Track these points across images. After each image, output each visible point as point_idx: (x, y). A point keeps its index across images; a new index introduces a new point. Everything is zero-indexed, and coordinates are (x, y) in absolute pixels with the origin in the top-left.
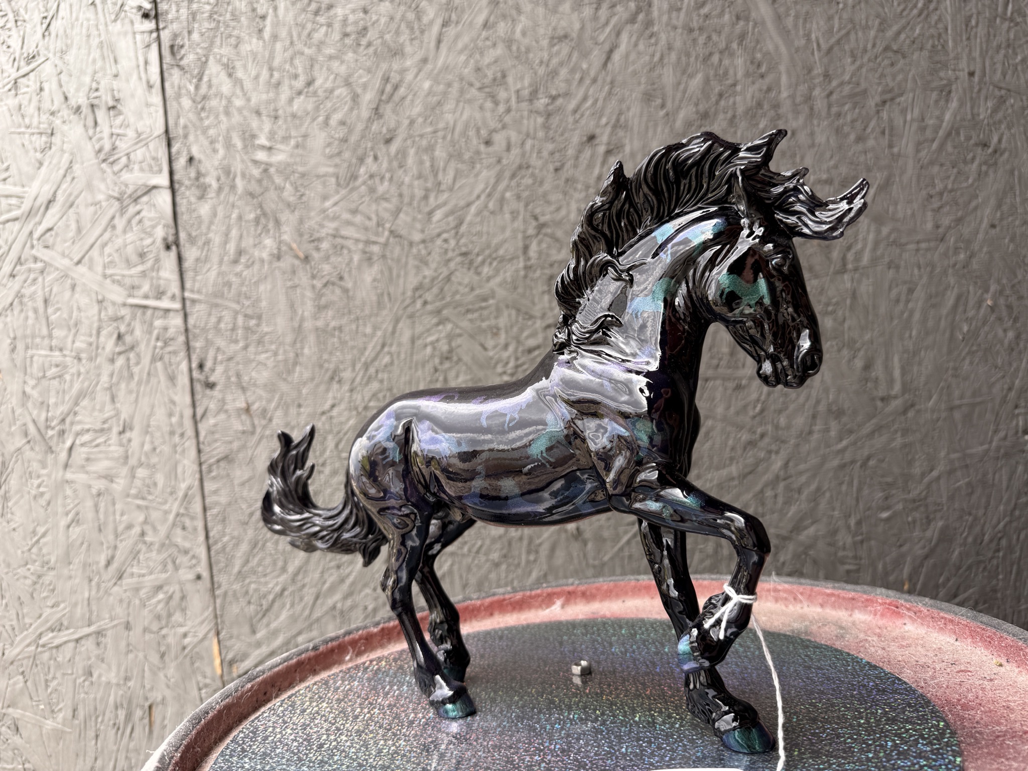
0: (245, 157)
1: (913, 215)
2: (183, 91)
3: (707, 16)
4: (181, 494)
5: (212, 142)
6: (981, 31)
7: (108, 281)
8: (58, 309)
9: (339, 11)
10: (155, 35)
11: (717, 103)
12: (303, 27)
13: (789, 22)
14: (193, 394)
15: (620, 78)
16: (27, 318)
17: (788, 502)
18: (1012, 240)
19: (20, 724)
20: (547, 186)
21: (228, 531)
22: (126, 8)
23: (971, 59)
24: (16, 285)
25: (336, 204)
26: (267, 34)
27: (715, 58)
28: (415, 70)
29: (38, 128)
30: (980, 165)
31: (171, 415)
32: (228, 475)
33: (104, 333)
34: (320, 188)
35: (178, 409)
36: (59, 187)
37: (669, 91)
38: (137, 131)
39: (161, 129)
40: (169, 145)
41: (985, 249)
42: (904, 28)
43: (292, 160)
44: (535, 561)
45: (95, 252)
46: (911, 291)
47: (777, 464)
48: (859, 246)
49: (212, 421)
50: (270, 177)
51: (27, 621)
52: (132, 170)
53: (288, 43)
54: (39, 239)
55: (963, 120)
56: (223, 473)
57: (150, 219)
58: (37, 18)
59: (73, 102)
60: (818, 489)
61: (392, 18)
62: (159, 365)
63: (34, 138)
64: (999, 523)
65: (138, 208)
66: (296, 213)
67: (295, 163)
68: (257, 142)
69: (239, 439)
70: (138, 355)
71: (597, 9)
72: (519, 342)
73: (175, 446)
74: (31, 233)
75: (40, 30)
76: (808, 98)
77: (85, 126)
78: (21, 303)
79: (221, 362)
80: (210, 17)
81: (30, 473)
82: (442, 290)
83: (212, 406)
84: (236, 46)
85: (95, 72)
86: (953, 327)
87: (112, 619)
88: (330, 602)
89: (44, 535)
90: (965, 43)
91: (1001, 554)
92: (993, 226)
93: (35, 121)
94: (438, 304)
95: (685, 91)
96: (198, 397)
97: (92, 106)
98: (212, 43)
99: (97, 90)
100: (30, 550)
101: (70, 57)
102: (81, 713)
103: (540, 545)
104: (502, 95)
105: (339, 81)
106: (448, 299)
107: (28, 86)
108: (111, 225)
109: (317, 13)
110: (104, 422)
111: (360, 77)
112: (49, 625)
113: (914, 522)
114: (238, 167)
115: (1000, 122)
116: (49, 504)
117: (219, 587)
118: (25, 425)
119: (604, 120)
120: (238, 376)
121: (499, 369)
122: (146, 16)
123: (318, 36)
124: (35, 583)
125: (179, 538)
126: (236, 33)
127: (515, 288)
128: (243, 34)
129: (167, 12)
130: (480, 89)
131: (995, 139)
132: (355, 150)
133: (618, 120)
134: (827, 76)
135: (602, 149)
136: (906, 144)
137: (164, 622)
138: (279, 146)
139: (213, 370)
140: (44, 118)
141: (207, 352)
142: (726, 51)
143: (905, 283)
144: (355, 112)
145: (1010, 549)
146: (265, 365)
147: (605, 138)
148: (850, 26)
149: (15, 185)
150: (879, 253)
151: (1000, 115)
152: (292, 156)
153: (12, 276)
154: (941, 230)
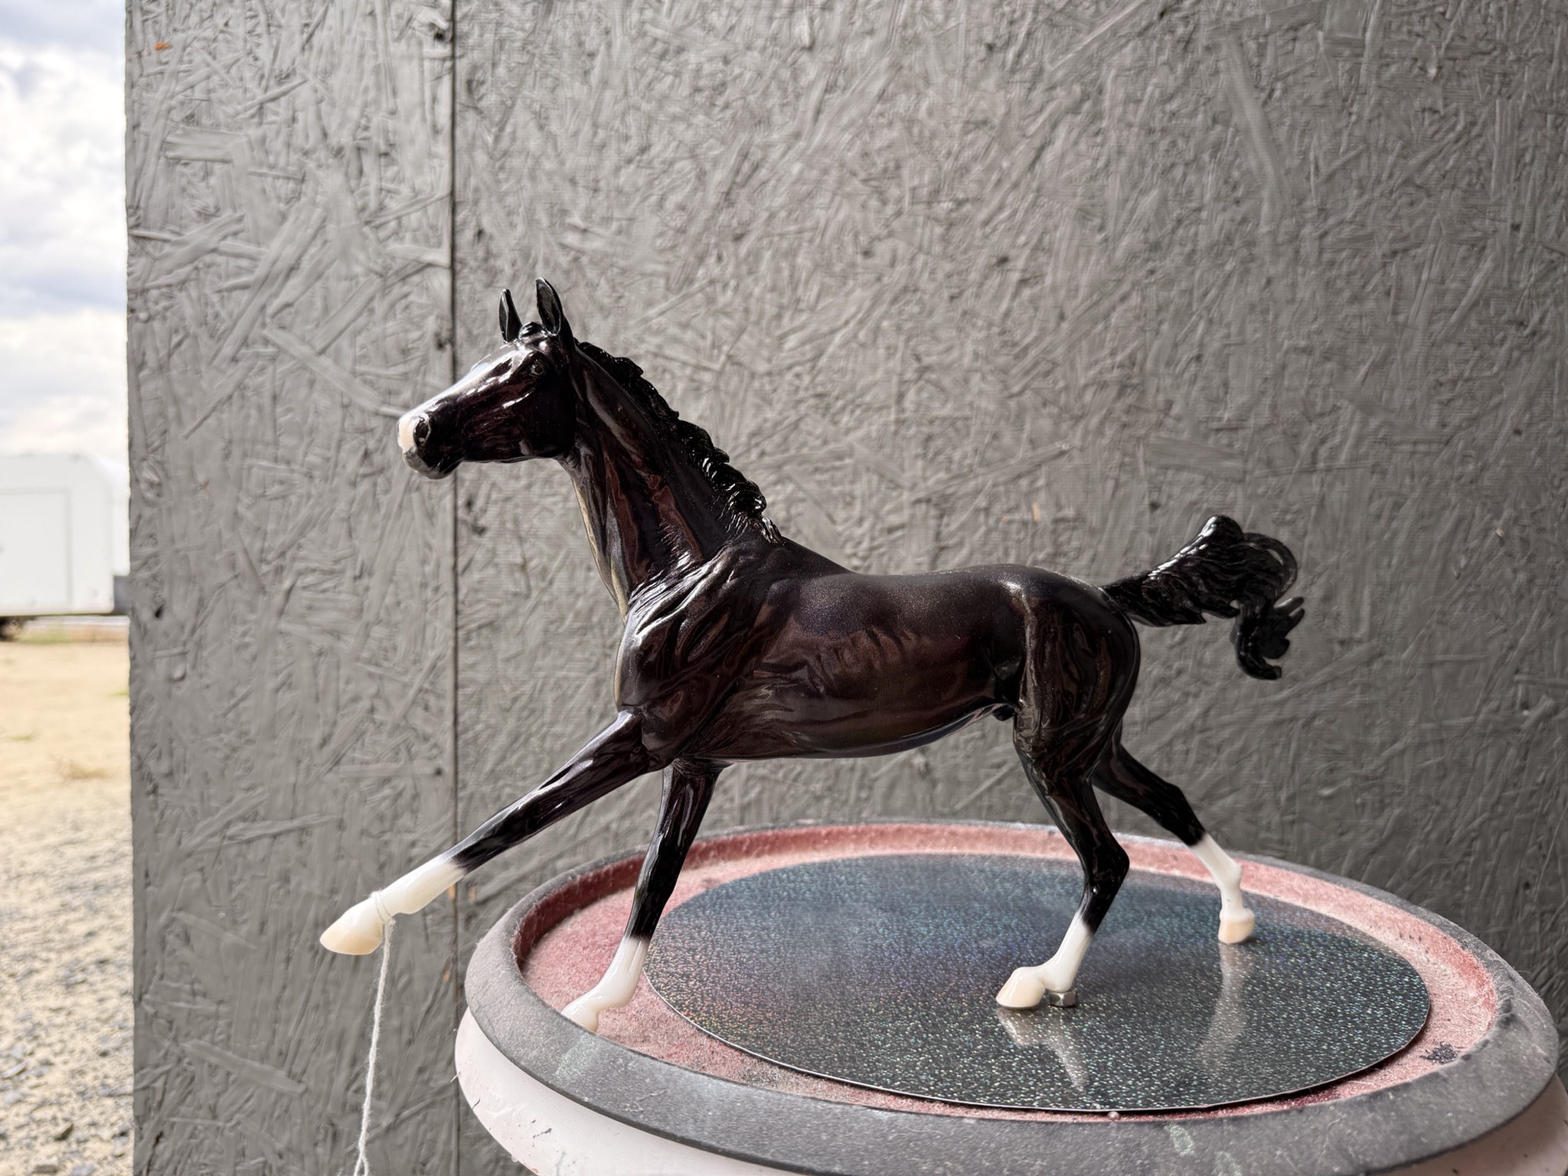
0: (551, 239)
1: (1413, 407)
2: (479, 143)
3: (1173, 114)
4: (427, 664)
5: (509, 214)
6: (1537, 171)
7: (358, 380)
8: (289, 410)
9: (692, 58)
10: (448, 64)
11: (1174, 231)
12: (643, 72)
13: (1282, 133)
14: (456, 539)
15: (1049, 186)
16: (248, 417)
17: (1202, 761)
18: (1541, 452)
19: (193, 934)
20: (937, 318)
21: (483, 717)
22: (415, 24)
23: (1518, 207)
24: (236, 372)
25: (662, 313)
26: (594, 77)
27: (1178, 172)
28: (781, 148)
29: (284, 169)
30: (1511, 350)
31: (424, 562)
32: (490, 647)
33: (346, 447)
34: (644, 289)
35: (434, 556)
36: (305, 251)
37: (1112, 209)
38: (413, 189)
39: (443, 190)
40: (454, 212)
41: (1502, 462)
42: (1434, 156)
43: (610, 250)
44: (867, 799)
45: (344, 342)
46: (1397, 506)
47: (1195, 710)
48: (1337, 439)
49: (476, 575)
50: (581, 269)
51: (214, 804)
52: (402, 239)
53: (621, 92)
54: (274, 316)
55: (1496, 287)
56: (484, 643)
57: (421, 306)
58: (296, 23)
59: (334, 141)
60: (1243, 749)
61: (760, 74)
62: (415, 496)
63: (279, 183)
64: (1474, 818)
65: (406, 289)
66: (611, 320)
67: (614, 254)
68: (568, 220)
69: (509, 602)
70: (389, 481)
71: (1030, 90)
72: (877, 517)
73: (426, 602)
74: (263, 308)
75: (299, 40)
76: (1295, 237)
77: (346, 175)
78: (243, 397)
79: (496, 502)
80: (523, 48)
81: (235, 617)
82: (786, 439)
83: (480, 557)
84: (553, 90)
85: (366, 105)
86: (1447, 559)
87: (321, 814)
88: (603, 821)
89: (244, 698)
90: (1513, 184)
91: (1472, 859)
92: (1518, 432)
93: (282, 161)
94: (778, 457)
95: (1133, 211)
96: (462, 543)
97: (359, 149)
98: (522, 82)
99: (366, 128)
100: (225, 715)
101: (335, 81)
102: (271, 929)
103: (876, 779)
104: (894, 192)
105: (683, 152)
106: (792, 452)
107: (276, 114)
108: (368, 308)
109: (662, 56)
110: (336, 562)
111: (710, 148)
112: (239, 812)
113: (1363, 805)
114: (540, 250)
115: (1546, 295)
116: (254, 658)
117: (464, 787)
118: (233, 554)
119: (1022, 239)
120: (516, 522)
121: (849, 550)
122: (439, 37)
123: (661, 87)
124: (227, 758)
125: (418, 718)
126: (554, 71)
127: (881, 447)
128: (563, 75)
129: (467, 35)
130: (865, 181)
131: (1536, 317)
132: (694, 245)
133: (1040, 241)
134: (1322, 210)
135: (1015, 277)
136: (1416, 313)
137: (387, 825)
138: (595, 229)
139: (484, 511)
140: (294, 157)
141: (478, 487)
142: (1194, 163)
143: (1391, 494)
144: (700, 194)
145: (1485, 854)
146: (551, 511)
147: (1020, 263)
148: (1361, 147)
149: (248, 241)
150: (1362, 451)
151: (1547, 285)
152: (612, 244)
153: (234, 360)
154: (1447, 430)
